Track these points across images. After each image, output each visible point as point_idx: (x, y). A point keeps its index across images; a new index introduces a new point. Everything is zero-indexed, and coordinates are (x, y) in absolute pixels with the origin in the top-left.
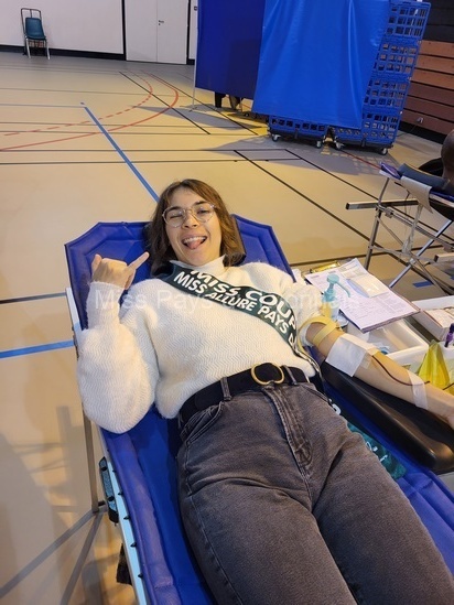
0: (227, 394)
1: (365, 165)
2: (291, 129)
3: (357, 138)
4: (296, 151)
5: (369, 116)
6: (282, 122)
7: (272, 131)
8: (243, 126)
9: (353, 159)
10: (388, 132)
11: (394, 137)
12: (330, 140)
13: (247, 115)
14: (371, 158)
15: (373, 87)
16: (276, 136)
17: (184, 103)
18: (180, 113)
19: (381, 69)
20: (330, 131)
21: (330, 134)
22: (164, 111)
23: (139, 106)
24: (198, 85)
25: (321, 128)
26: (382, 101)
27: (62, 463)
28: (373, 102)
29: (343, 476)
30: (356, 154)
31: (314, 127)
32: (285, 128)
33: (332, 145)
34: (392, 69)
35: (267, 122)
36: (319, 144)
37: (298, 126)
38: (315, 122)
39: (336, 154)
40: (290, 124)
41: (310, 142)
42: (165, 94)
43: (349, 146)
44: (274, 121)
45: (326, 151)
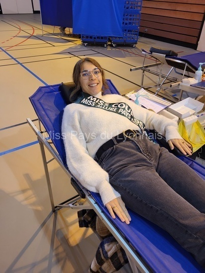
0: (116, 143)
1: (127, 53)
2: (92, 40)
3: (121, 41)
4: (96, 50)
5: (125, 31)
6: (87, 37)
7: (84, 42)
8: (69, 41)
9: (121, 50)
10: (134, 37)
11: (137, 39)
12: (110, 43)
13: (69, 35)
14: (129, 50)
15: (125, 17)
16: (86, 44)
17: (38, 32)
18: (37, 37)
19: (127, 8)
20: (109, 39)
21: (110, 41)
22: (29, 37)
23: (16, 36)
24: (44, 23)
25: (105, 38)
26: (130, 23)
27: (33, 196)
28: (126, 24)
29: (164, 159)
30: (122, 48)
31: (102, 38)
32: (89, 40)
33: (111, 46)
34: (131, 8)
35: (80, 38)
36: (105, 45)
37: (95, 38)
38: (102, 36)
39: (114, 49)
40: (91, 37)
41: (101, 45)
42: (28, 29)
43: (119, 45)
44: (83, 37)
45: (109, 49)
